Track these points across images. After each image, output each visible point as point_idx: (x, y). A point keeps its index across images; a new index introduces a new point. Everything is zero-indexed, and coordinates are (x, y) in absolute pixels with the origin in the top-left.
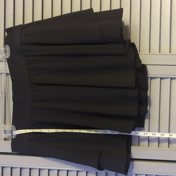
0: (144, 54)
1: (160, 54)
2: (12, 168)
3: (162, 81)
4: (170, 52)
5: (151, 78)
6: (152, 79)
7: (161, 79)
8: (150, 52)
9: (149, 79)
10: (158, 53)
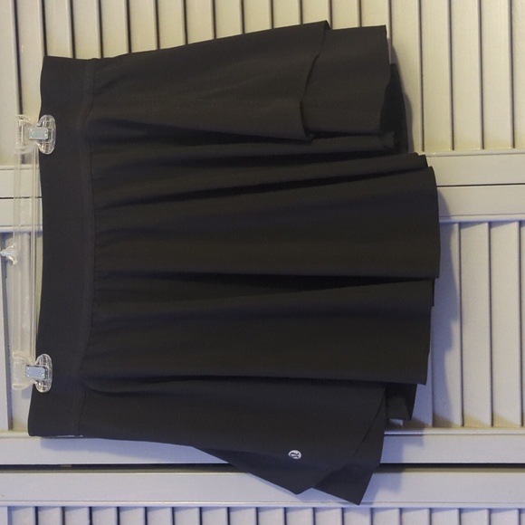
0: (439, 153)
1: (483, 152)
2: (64, 509)
3: (494, 230)
4: (514, 146)
5: (462, 225)
6: (464, 227)
7: (491, 224)
8: (453, 149)
9: (456, 226)
10: (479, 148)
